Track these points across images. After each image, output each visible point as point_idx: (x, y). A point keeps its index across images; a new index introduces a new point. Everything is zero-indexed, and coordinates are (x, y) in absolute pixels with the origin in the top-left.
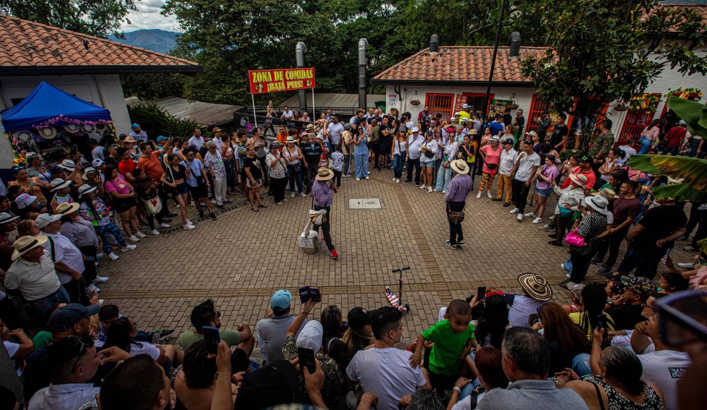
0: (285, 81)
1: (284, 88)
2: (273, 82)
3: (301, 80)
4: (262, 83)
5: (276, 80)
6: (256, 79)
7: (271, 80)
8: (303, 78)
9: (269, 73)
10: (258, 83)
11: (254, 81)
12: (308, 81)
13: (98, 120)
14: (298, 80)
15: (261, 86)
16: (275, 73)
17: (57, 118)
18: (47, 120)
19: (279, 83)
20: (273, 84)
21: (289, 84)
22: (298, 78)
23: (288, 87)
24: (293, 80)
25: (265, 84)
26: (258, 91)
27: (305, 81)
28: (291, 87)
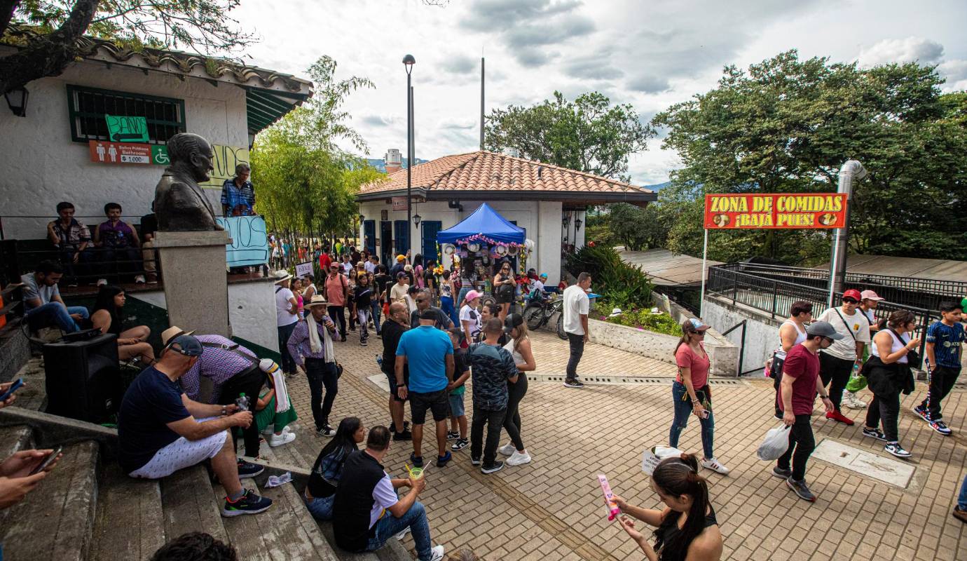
0: (775, 213)
1: (770, 223)
2: (750, 212)
3: (811, 213)
4: (727, 213)
5: (755, 209)
6: (718, 206)
7: (745, 209)
8: (816, 209)
9: (744, 200)
10: (719, 214)
11: (713, 209)
12: (827, 216)
13: (509, 242)
14: (804, 213)
15: (724, 217)
16: (756, 199)
17: (477, 236)
18: (468, 237)
19: (762, 216)
20: (748, 216)
21: (781, 219)
22: (804, 209)
23: (780, 223)
24: (794, 212)
25: (732, 215)
26: (717, 224)
27: (820, 216)
28: (785, 223)
